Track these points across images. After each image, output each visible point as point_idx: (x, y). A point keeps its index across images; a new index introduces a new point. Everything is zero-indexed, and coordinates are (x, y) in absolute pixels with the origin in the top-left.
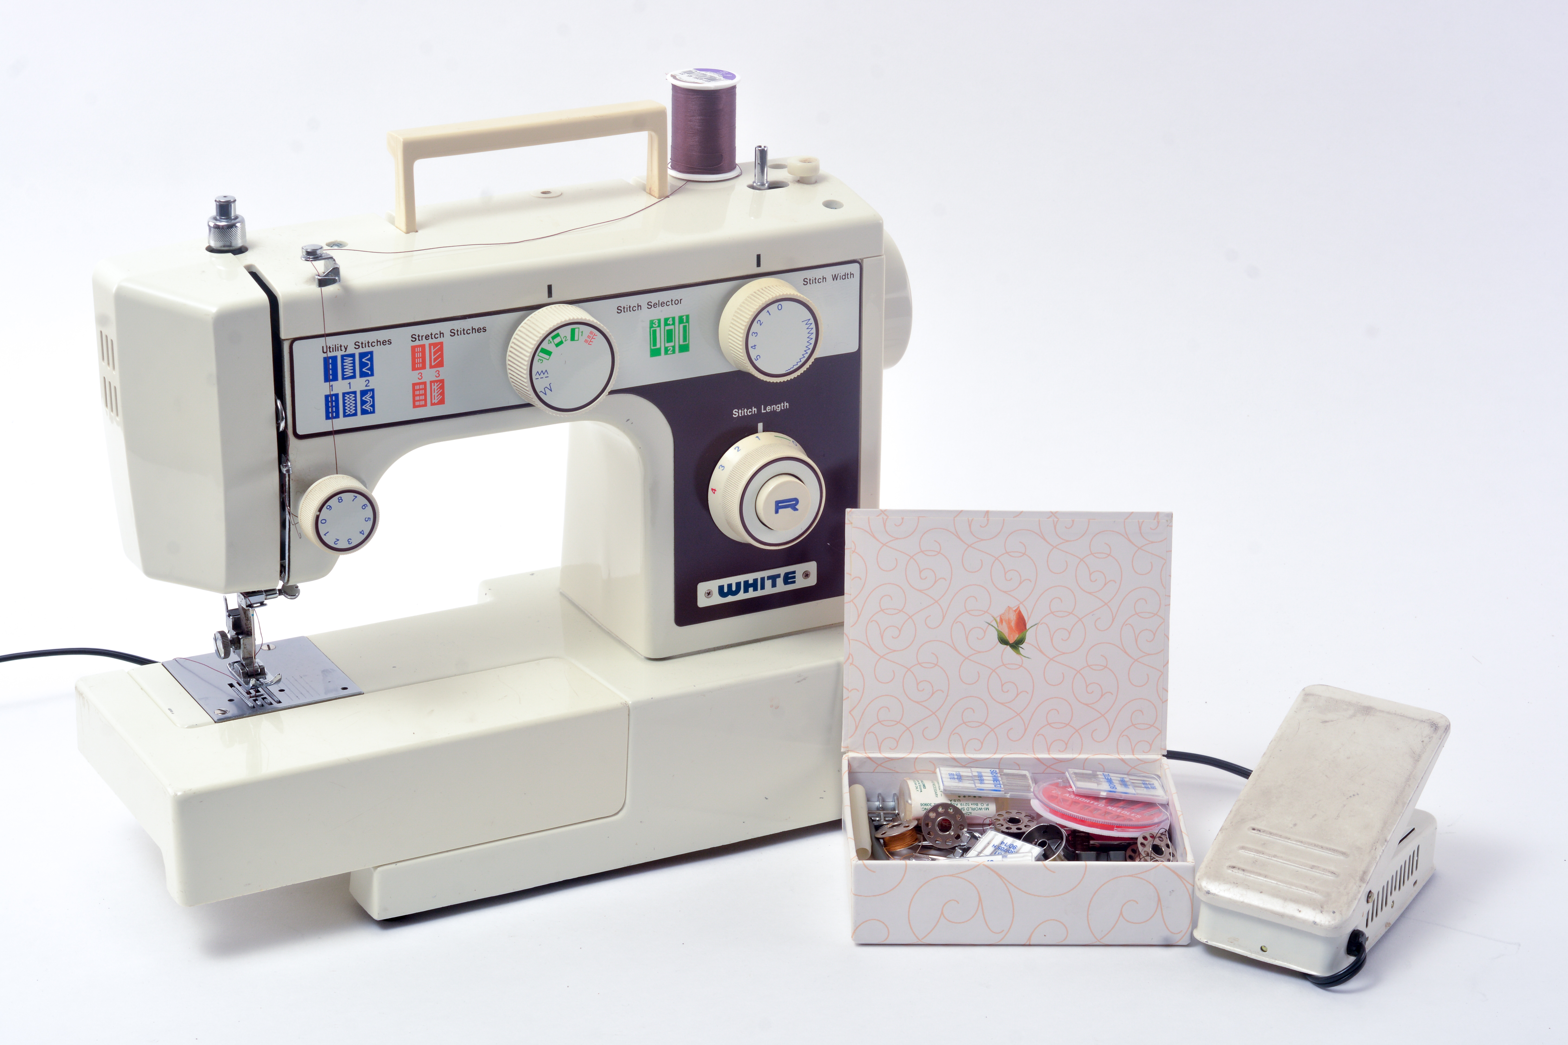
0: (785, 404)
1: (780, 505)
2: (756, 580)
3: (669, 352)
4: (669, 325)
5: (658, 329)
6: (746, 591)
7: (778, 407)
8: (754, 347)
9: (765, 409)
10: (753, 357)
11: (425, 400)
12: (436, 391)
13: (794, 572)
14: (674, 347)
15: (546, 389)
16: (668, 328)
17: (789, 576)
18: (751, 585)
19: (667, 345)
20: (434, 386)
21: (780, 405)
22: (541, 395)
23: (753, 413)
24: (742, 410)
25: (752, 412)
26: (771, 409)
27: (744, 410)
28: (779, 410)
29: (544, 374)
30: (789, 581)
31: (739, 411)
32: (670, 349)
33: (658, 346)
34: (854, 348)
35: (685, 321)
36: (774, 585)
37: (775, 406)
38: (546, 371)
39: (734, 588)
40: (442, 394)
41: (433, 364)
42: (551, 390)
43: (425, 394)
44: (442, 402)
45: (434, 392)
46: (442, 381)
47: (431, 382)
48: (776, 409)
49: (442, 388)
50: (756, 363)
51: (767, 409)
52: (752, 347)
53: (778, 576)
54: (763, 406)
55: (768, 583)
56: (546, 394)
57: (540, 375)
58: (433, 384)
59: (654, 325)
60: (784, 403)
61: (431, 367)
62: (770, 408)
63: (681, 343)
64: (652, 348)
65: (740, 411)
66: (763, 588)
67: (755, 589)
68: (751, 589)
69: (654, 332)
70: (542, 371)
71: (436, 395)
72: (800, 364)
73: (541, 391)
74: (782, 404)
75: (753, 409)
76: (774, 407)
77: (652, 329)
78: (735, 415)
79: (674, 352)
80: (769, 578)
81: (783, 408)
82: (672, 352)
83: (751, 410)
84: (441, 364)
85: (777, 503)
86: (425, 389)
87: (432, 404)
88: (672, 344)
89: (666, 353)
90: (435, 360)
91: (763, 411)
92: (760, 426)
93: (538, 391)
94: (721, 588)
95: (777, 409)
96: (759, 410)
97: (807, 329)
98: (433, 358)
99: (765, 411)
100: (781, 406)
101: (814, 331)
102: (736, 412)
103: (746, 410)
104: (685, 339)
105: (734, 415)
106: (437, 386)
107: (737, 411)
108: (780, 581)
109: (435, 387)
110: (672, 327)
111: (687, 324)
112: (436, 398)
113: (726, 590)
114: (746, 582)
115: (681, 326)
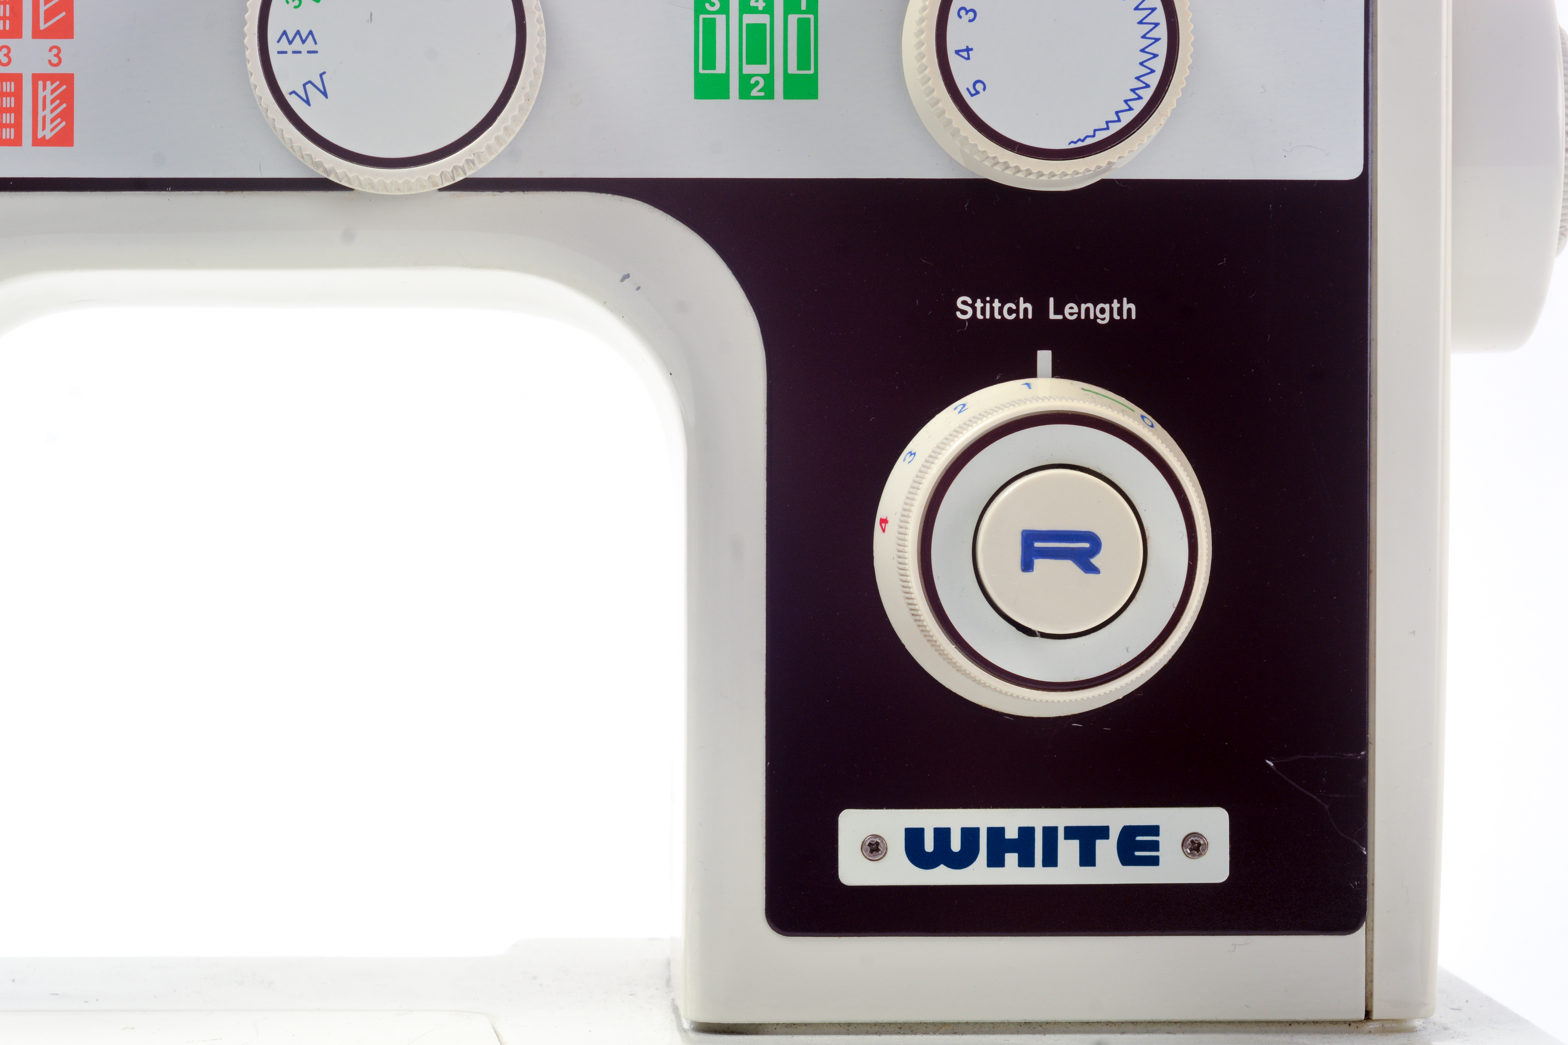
0: (1126, 306)
1: (1037, 545)
2: (1027, 833)
3: (754, 93)
4: (755, 11)
5: (720, 19)
6: (995, 860)
7: (1102, 311)
8: (965, 54)
9: (1059, 310)
10: (963, 84)
11: (18, 126)
12: (49, 107)
13: (1154, 830)
14: (769, 78)
15: (309, 86)
16: (749, 19)
17: (1139, 838)
18: (1012, 846)
19: (748, 69)
20: (44, 89)
21: (1107, 307)
22: (295, 103)
23: (1021, 317)
24: (984, 302)
25: (1017, 311)
26: (1079, 313)
27: (992, 302)
28: (1104, 319)
29: (303, 42)
30: (1137, 853)
31: (974, 301)
32: (757, 83)
33: (720, 69)
34: (1350, 171)
35: (803, 7)
36: (1088, 858)
37: (1090, 305)
38: (311, 33)
39: (956, 845)
40: (68, 115)
41: (43, 26)
42: (325, 94)
43: (17, 110)
44: (64, 138)
45: (44, 108)
46: (68, 79)
47: (36, 78)
48: (1096, 317)
49: (67, 99)
50: (973, 103)
51: (1067, 310)
52: (957, 52)
53: (1103, 832)
54: (1052, 300)
55: (1069, 850)
56: (308, 102)
57: (290, 42)
58: (40, 83)
59: (707, 6)
60: (1121, 302)
61: (37, 34)
62: (1076, 310)
63: (793, 69)
64: (701, 71)
65: (979, 304)
66: (1050, 860)
67: (1026, 861)
68: (1011, 858)
69: (710, 27)
70: (298, 33)
71: (49, 117)
72: (1115, 128)
73: (294, 92)
74: (1116, 305)
75: (1022, 306)
76: (1087, 310)
77: (702, 17)
78: (964, 312)
79: (769, 93)
80: (1071, 833)
81: (1116, 317)
82: (762, 94)
83: (1014, 307)
84: (65, 30)
85: (1029, 538)
86: (18, 95)
87: (38, 142)
88: (764, 69)
89: (745, 93)
90: (49, 14)
91: (1052, 316)
92: (1044, 358)
93: (285, 89)
94: (914, 837)
95: (1099, 315)
96: (1041, 309)
97: (1141, 22)
98: (43, 8)
99: (1060, 317)
100: (1111, 309)
101: (1162, 32)
102: (964, 303)
103: (997, 304)
104: (804, 60)
105: (958, 314)
106: (53, 92)
107: (970, 301)
108: (1107, 850)
109: (47, 92)
110: (764, 19)
111: (811, 17)
112: (49, 126)
113: (929, 846)
114: (996, 834)
115: (793, 19)
